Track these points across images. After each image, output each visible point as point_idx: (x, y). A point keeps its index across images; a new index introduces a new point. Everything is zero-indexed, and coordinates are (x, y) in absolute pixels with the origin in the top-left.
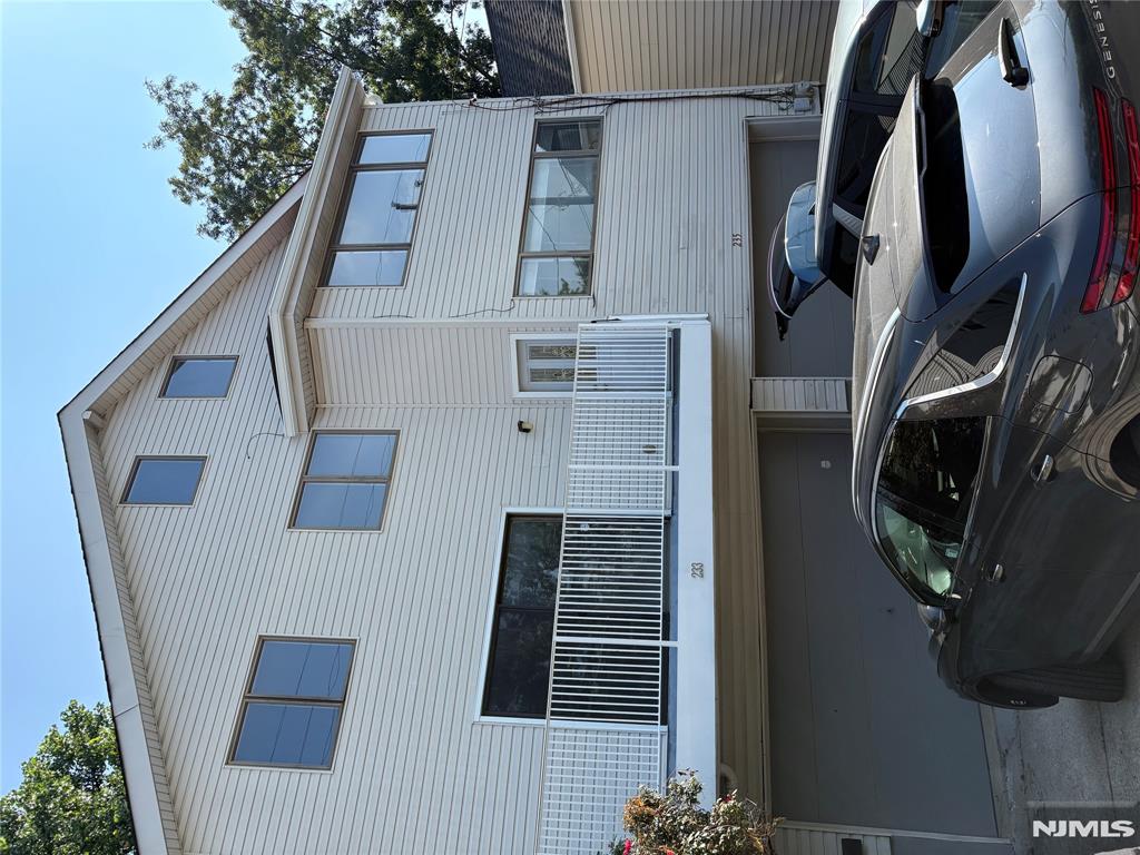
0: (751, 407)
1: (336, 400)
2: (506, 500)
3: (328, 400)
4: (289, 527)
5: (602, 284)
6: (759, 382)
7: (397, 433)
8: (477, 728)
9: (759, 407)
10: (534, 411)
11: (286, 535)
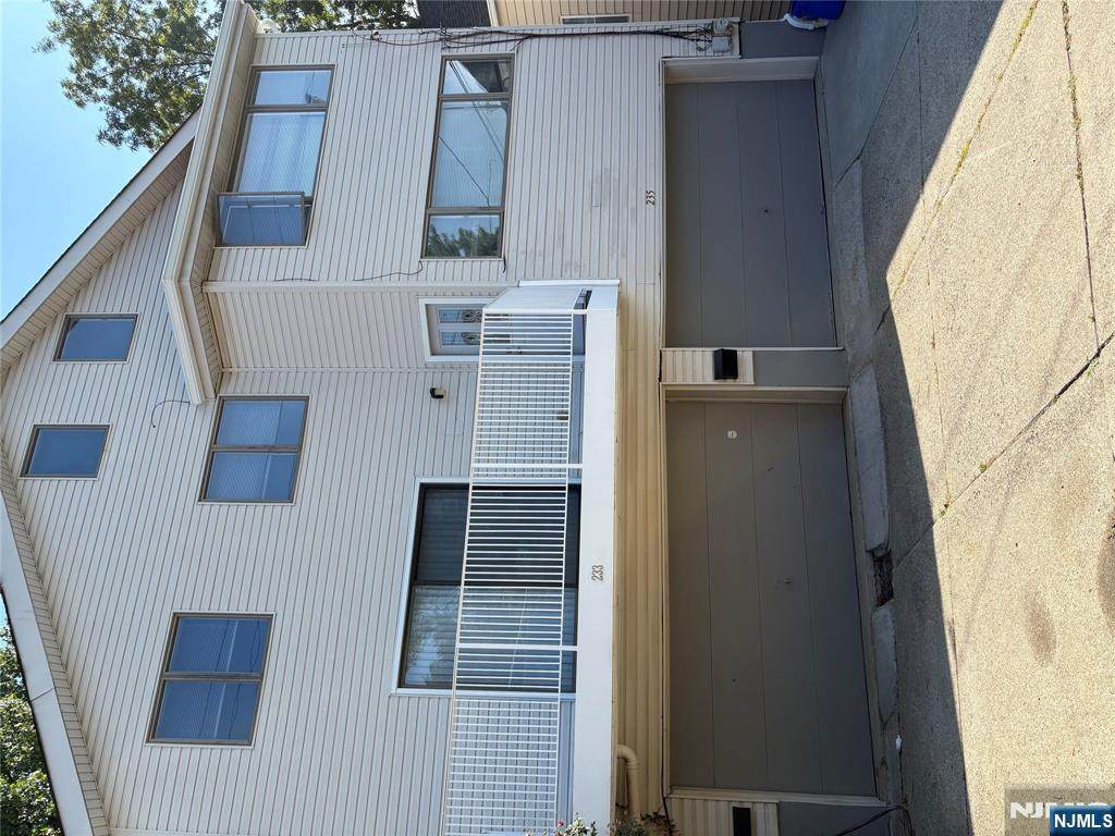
0: (660, 380)
1: (242, 365)
2: (419, 470)
3: (234, 364)
4: (199, 500)
5: (513, 245)
6: (669, 352)
7: (306, 399)
8: (394, 701)
9: (668, 380)
10: (447, 375)
11: (197, 508)
